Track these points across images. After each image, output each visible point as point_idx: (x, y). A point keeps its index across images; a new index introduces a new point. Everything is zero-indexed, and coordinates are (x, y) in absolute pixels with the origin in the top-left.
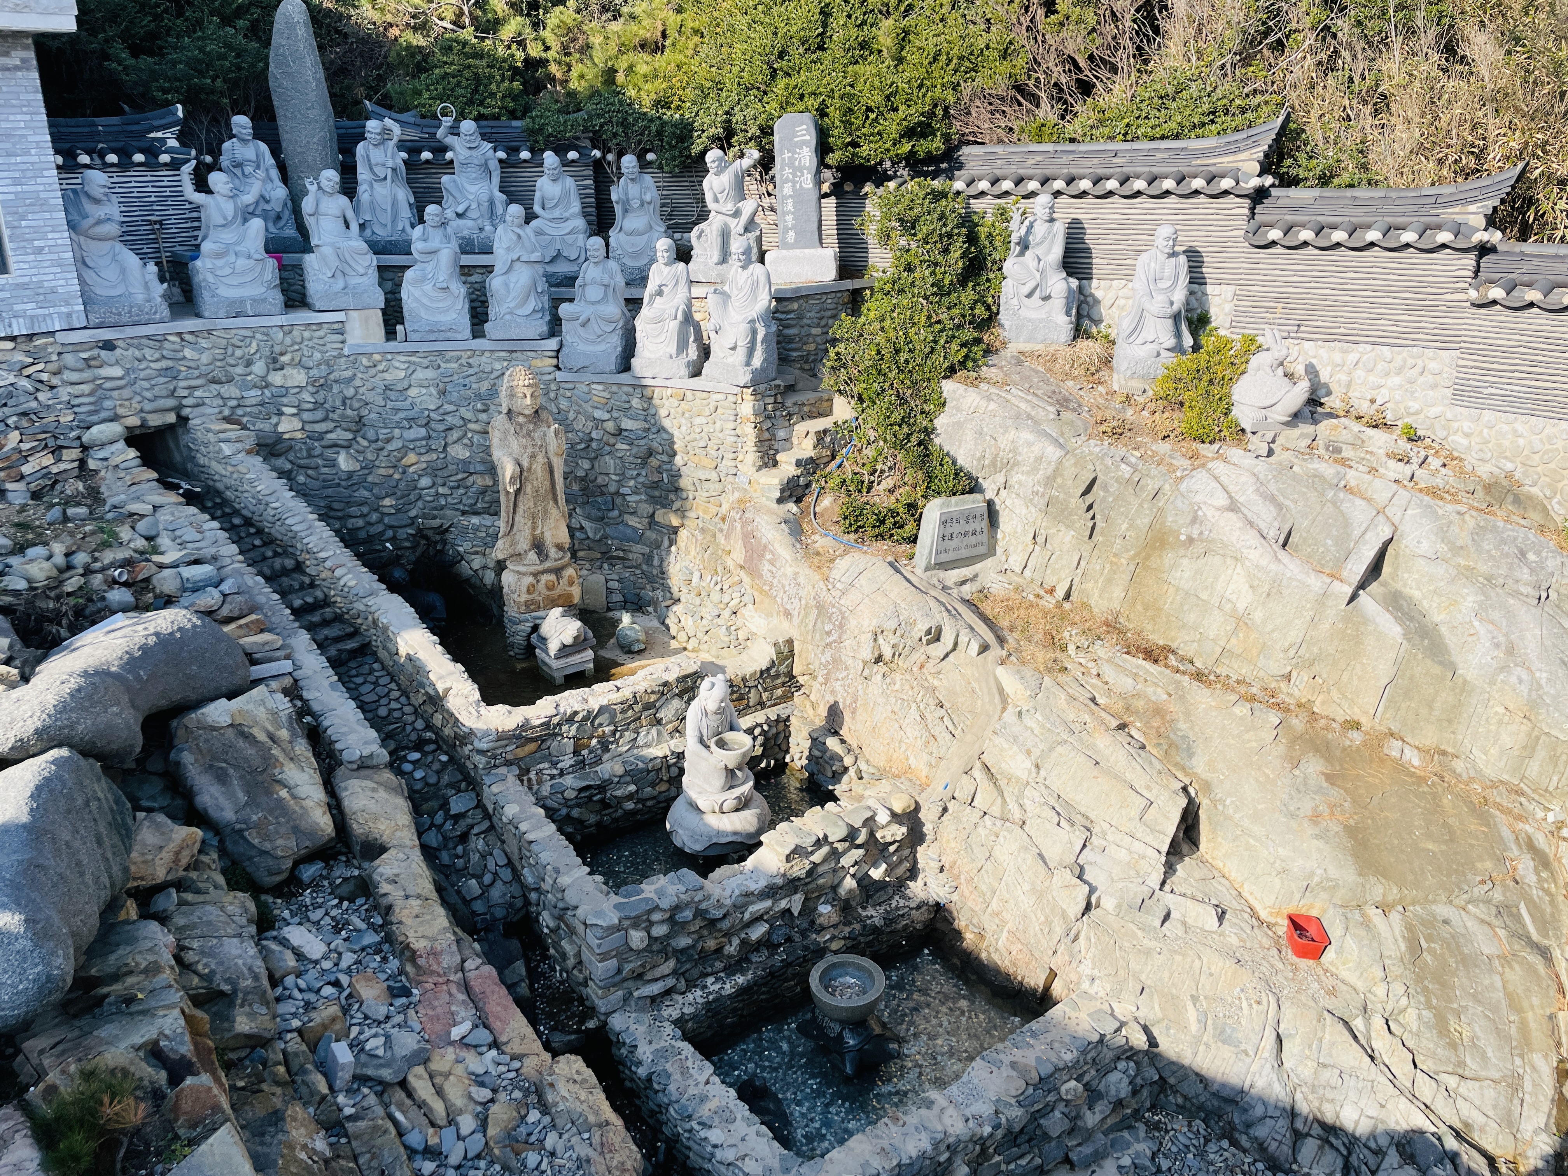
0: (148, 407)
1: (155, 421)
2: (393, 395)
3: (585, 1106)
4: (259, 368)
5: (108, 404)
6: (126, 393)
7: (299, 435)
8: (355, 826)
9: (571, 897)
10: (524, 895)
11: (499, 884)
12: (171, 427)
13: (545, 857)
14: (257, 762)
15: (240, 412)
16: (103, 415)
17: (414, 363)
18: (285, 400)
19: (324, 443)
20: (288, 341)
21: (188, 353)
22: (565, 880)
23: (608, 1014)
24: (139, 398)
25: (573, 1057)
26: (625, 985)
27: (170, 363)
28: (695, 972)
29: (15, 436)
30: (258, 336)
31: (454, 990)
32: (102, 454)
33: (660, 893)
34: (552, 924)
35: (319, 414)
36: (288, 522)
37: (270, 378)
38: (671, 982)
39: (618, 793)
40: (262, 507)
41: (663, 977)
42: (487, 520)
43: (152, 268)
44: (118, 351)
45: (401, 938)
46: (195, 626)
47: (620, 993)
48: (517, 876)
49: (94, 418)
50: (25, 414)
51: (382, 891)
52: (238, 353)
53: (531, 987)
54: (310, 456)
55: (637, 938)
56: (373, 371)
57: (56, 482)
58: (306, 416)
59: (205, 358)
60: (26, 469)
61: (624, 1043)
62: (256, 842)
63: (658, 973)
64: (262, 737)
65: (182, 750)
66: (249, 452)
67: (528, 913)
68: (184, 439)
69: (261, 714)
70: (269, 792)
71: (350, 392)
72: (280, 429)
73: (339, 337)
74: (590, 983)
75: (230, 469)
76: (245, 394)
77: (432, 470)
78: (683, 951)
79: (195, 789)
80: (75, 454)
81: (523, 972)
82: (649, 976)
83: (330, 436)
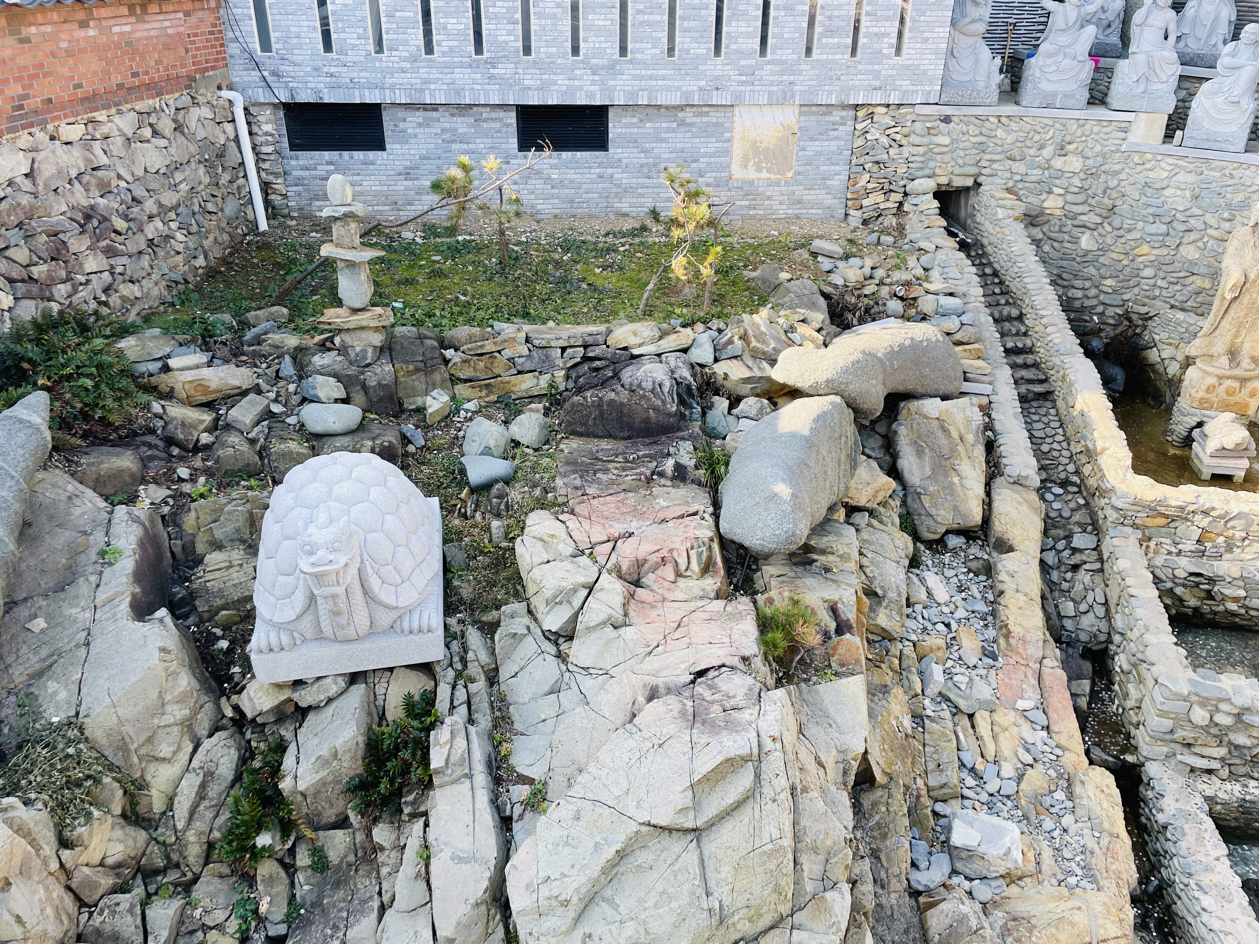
0: (957, 171)
1: (958, 182)
2: (1149, 192)
3: (1104, 814)
4: (1047, 152)
5: (932, 164)
6: (947, 158)
7: (1058, 212)
8: (997, 523)
9: (1151, 654)
10: (1109, 634)
11: (1091, 615)
12: (967, 189)
13: (1139, 612)
14: (946, 451)
15: (1020, 185)
16: (927, 172)
17: (1180, 167)
18: (1058, 182)
19: (1075, 222)
20: (1079, 133)
21: (1000, 133)
22: (1149, 638)
23: (1148, 759)
24: (953, 163)
25: (1108, 773)
26: (1173, 745)
27: (983, 139)
28: (1242, 770)
29: (866, 177)
30: (1057, 126)
31: (1029, 674)
32: (915, 201)
33: (1237, 690)
34: (1126, 667)
35: (1081, 198)
36: (1025, 280)
37: (1053, 162)
38: (1215, 765)
39: (1226, 592)
40: (1010, 264)
41: (1210, 758)
42: (1192, 318)
43: (998, 61)
44: (952, 124)
45: (1003, 618)
46: (937, 340)
47: (1165, 749)
48: (1108, 616)
49: (920, 173)
50: (877, 163)
51: (1000, 578)
52: (1037, 137)
53: (1089, 703)
54: (1060, 231)
55: (1200, 715)
56: (1140, 168)
57: (880, 215)
58: (1070, 198)
59: (1010, 139)
60: (865, 203)
61: (1153, 788)
62: (927, 505)
63: (1206, 751)
64: (955, 435)
65: (901, 424)
66: (1016, 219)
67: (1107, 649)
68: (973, 200)
69: (960, 418)
70: (946, 475)
71: (1113, 183)
72: (1045, 205)
73: (1123, 135)
74: (1141, 727)
75: (998, 229)
76: (1029, 172)
77: (1159, 264)
78: (1237, 747)
79: (901, 454)
80: (898, 197)
81: (1088, 690)
82: (1197, 750)
83: (1082, 217)
